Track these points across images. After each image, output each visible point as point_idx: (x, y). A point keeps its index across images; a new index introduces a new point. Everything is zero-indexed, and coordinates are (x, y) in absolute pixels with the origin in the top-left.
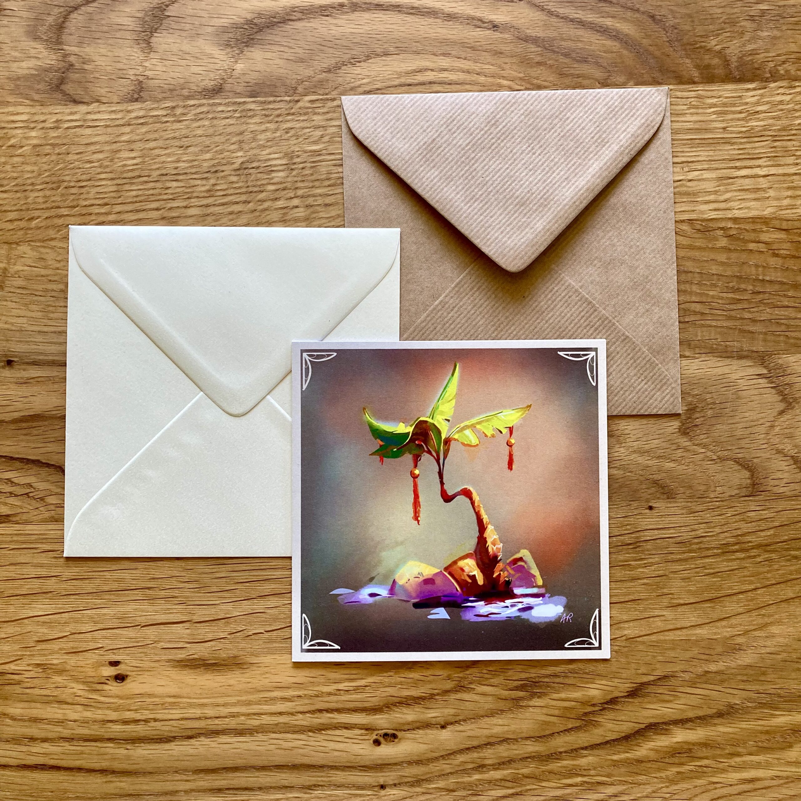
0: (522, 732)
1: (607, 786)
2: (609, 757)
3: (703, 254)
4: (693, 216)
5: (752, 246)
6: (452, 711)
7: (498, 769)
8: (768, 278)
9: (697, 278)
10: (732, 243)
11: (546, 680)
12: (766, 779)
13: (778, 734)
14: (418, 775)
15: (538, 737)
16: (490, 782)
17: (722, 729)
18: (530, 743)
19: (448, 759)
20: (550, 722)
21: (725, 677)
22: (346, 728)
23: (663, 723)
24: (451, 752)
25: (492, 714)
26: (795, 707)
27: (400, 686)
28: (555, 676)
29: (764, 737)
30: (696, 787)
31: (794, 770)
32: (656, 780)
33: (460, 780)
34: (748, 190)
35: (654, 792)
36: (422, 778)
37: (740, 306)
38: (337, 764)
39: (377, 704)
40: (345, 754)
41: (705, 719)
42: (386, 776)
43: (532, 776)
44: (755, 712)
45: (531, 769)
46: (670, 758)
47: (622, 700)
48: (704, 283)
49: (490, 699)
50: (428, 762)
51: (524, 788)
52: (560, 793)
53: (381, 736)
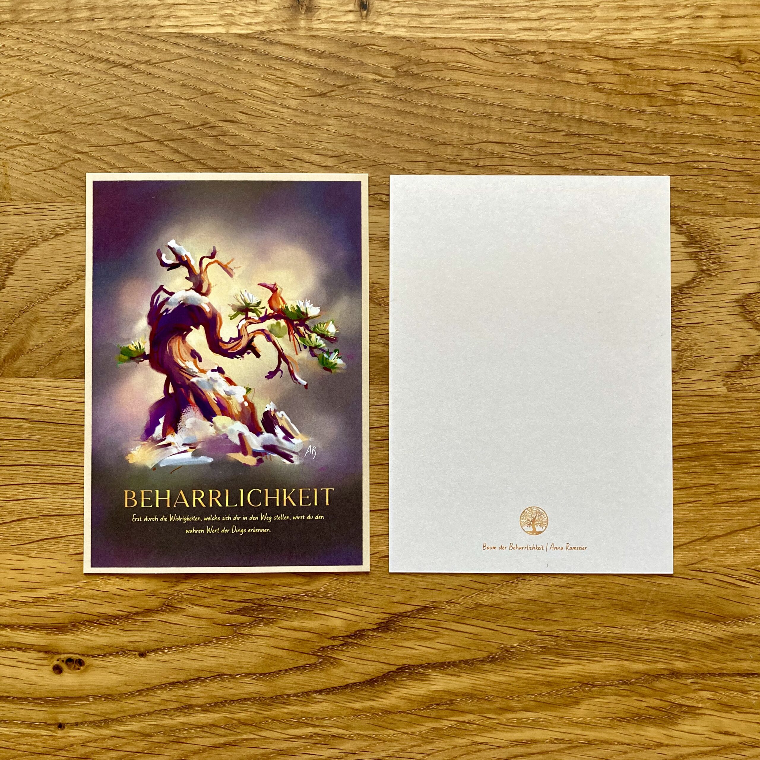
0: (241, 668)
1: (343, 740)
2: (349, 705)
3: (507, 83)
4: (498, 36)
5: (569, 77)
6: (155, 636)
7: (208, 711)
8: (586, 118)
9: (497, 112)
10: (543, 71)
11: (276, 603)
13: (563, 687)
14: (108, 714)
15: (261, 674)
16: (196, 727)
17: (495, 678)
18: (252, 681)
19: (147, 695)
20: (277, 656)
21: (502, 612)
22: (20, 649)
23: (420, 666)
24: (150, 686)
25: (204, 642)
26: (586, 654)
27: (91, 601)
28: (288, 598)
29: (545, 690)
30: (455, 747)
31: (579, 732)
32: (405, 736)
33: (159, 722)
34: (569, 7)
35: (402, 751)
36: (112, 717)
37: (548, 150)
38: (5, 694)
39: (61, 621)
41: (473, 664)
42: (66, 713)
43: (250, 722)
44: (536, 658)
45: (249, 713)
46: (425, 709)
47: (370, 633)
48: (506, 118)
49: (203, 623)
50: (121, 697)
51: (239, 737)
52: (284, 745)
53: (63, 661)
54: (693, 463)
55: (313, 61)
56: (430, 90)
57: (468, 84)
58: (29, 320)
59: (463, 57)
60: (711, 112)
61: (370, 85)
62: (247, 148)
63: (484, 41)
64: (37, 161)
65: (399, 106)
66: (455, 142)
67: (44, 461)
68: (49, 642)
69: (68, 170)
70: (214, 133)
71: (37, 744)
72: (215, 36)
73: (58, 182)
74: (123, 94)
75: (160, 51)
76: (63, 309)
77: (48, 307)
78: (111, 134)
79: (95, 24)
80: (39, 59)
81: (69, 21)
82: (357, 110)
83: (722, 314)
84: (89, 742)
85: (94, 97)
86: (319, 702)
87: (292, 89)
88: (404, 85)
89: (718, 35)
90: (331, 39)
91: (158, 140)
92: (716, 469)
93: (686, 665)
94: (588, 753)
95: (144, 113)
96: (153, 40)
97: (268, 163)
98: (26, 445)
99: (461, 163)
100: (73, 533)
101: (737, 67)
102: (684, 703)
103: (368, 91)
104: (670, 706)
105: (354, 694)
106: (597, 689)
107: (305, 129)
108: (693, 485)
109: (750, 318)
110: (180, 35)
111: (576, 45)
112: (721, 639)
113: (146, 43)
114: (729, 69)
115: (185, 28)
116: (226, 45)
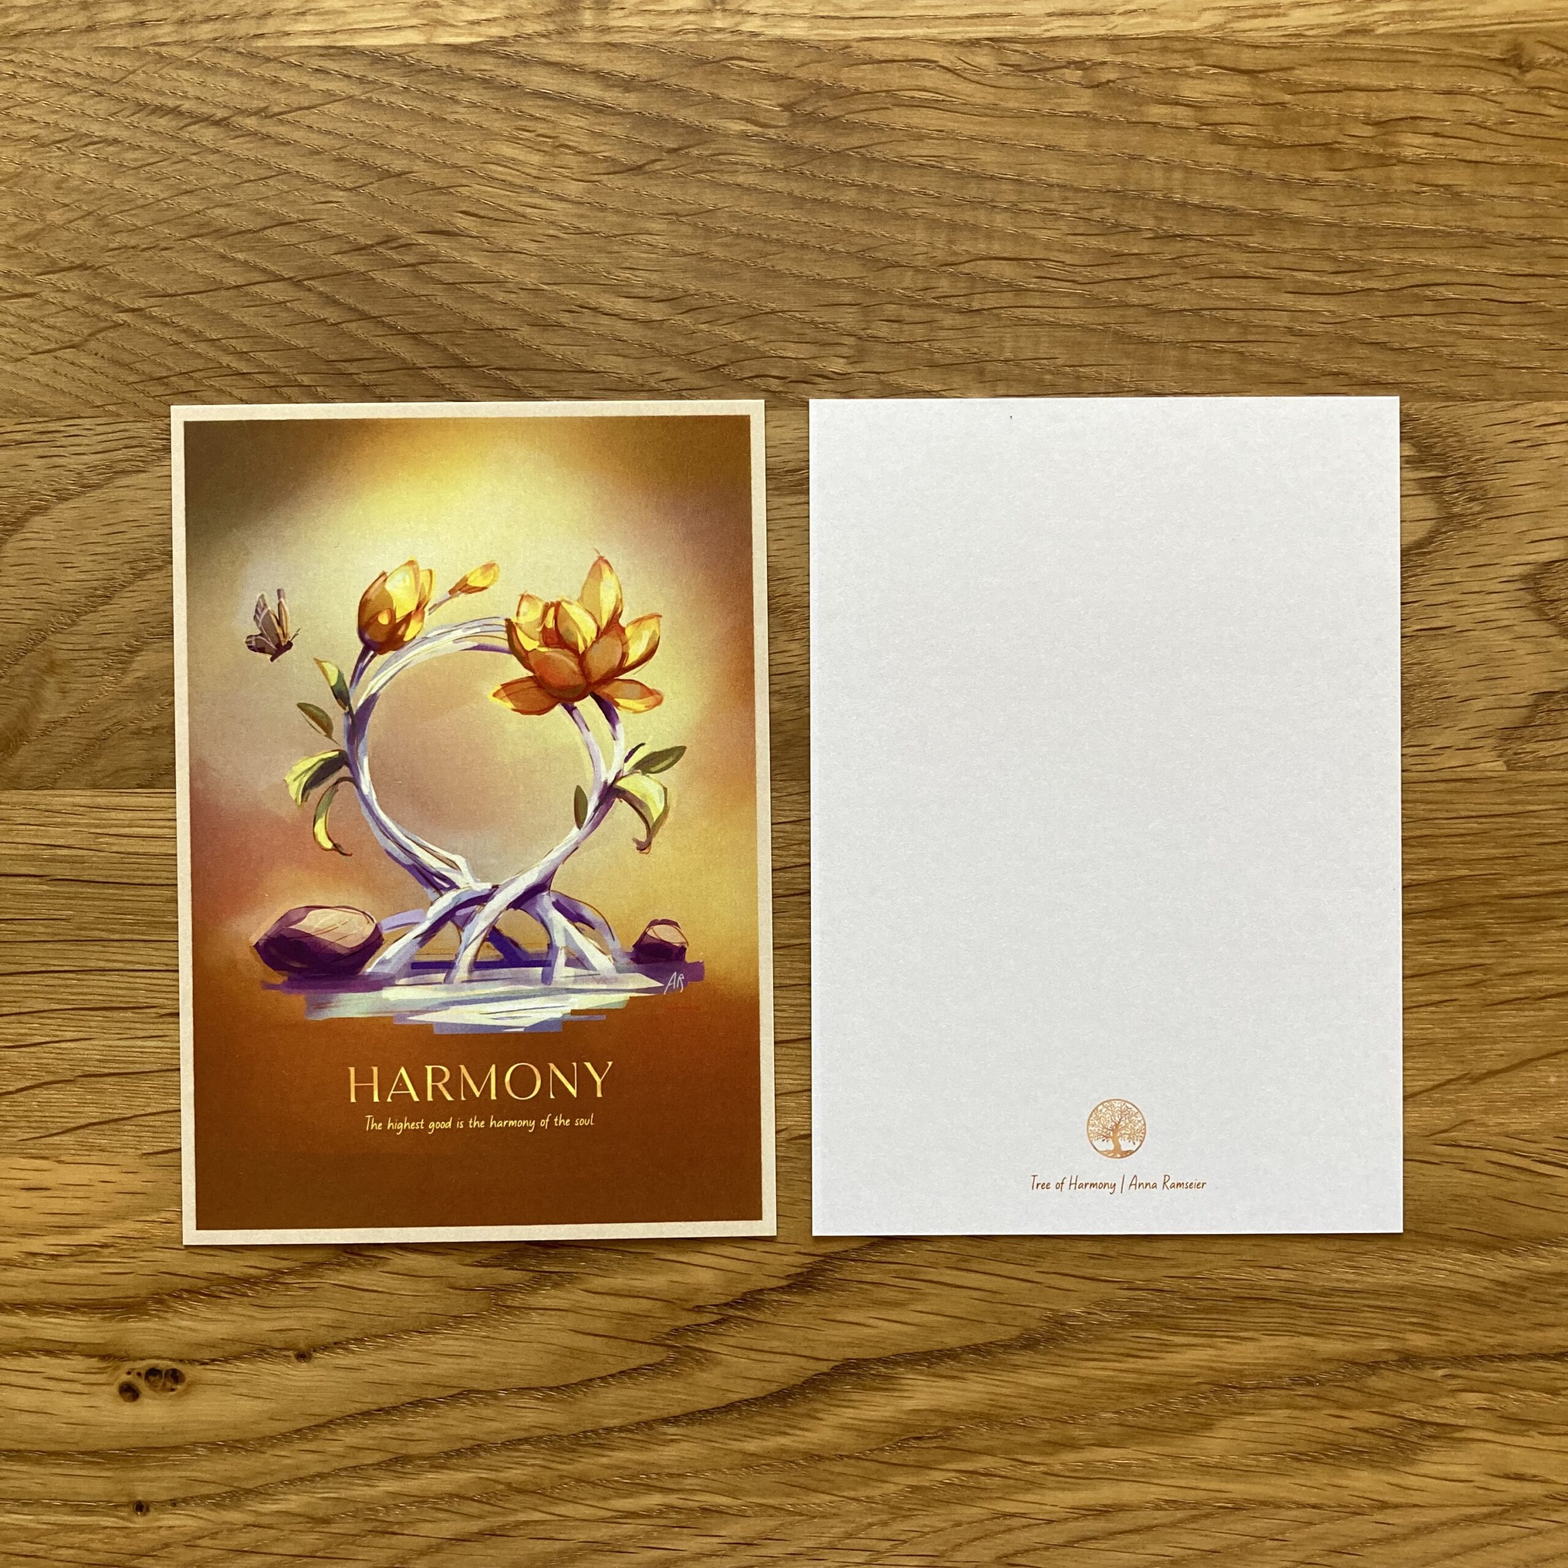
0: (509, 1376)
1: (728, 1518)
2: (736, 1445)
3: (1026, 130)
4: (1004, 30)
5: (1157, 112)
6: (327, 1317)
7: (443, 1467)
8: (1196, 199)
9: (1008, 194)
10: (1103, 102)
12: (1140, 1508)
13: (1179, 1393)
14: (237, 1479)
15: (551, 1389)
16: (421, 1500)
17: (1035, 1380)
18: (533, 1403)
19: (316, 1438)
20: (581, 1351)
22: (49, 1353)
23: (879, 1360)
24: (321, 1420)
25: (429, 1327)
26: (1223, 1325)
29: (1139, 1401)
30: (959, 1524)
31: (1215, 1485)
32: (854, 1506)
33: (343, 1494)
35: (849, 1536)
36: (246, 1485)
37: (1118, 272)
38: (22, 1447)
39: (131, 1293)
40: (41, 1420)
41: (989, 1353)
42: (151, 1480)
43: (531, 1487)
44: (1120, 1336)
45: (530, 1469)
46: (894, 1449)
47: (775, 1296)
48: (1026, 206)
49: (427, 1286)
50: (262, 1445)
51: (511, 1519)
52: (602, 1533)
53: (139, 1374)
54: (1438, 922)
55: (612, 97)
56: (863, 150)
57: (945, 135)
58: (37, 668)
59: (930, 78)
60: (1461, 179)
61: (734, 144)
62: (479, 289)
63: (975, 43)
64: (35, 331)
65: (798, 188)
66: (920, 261)
67: (84, 963)
68: (108, 1336)
69: (103, 349)
70: (410, 259)
71: (93, 1545)
72: (404, 50)
73: (83, 375)
74: (213, 181)
75: (289, 87)
76: (107, 642)
77: (73, 639)
78: (192, 269)
79: (146, 33)
80: (29, 112)
81: (91, 29)
82: (709, 199)
83: (1492, 607)
84: (200, 1538)
85: (152, 191)
86: (672, 1441)
87: (571, 160)
88: (808, 142)
89: (1472, 13)
90: (649, 49)
91: (290, 278)
92: (1486, 934)
93: (1433, 1340)
94: (1232, 1526)
95: (260, 222)
96: (272, 64)
97: (526, 318)
98: (42, 929)
99: (933, 304)
100: (150, 1110)
101: (1515, 79)
102: (1430, 1419)
103: (733, 158)
104: (1401, 1424)
105: (745, 1422)
106: (1248, 1397)
107: (602, 243)
108: (1439, 968)
109: (1552, 614)
110: (329, 52)
111: (1169, 44)
112: (1504, 1284)
113: (256, 72)
114: (1496, 84)
115: (338, 36)
116: (425, 71)
